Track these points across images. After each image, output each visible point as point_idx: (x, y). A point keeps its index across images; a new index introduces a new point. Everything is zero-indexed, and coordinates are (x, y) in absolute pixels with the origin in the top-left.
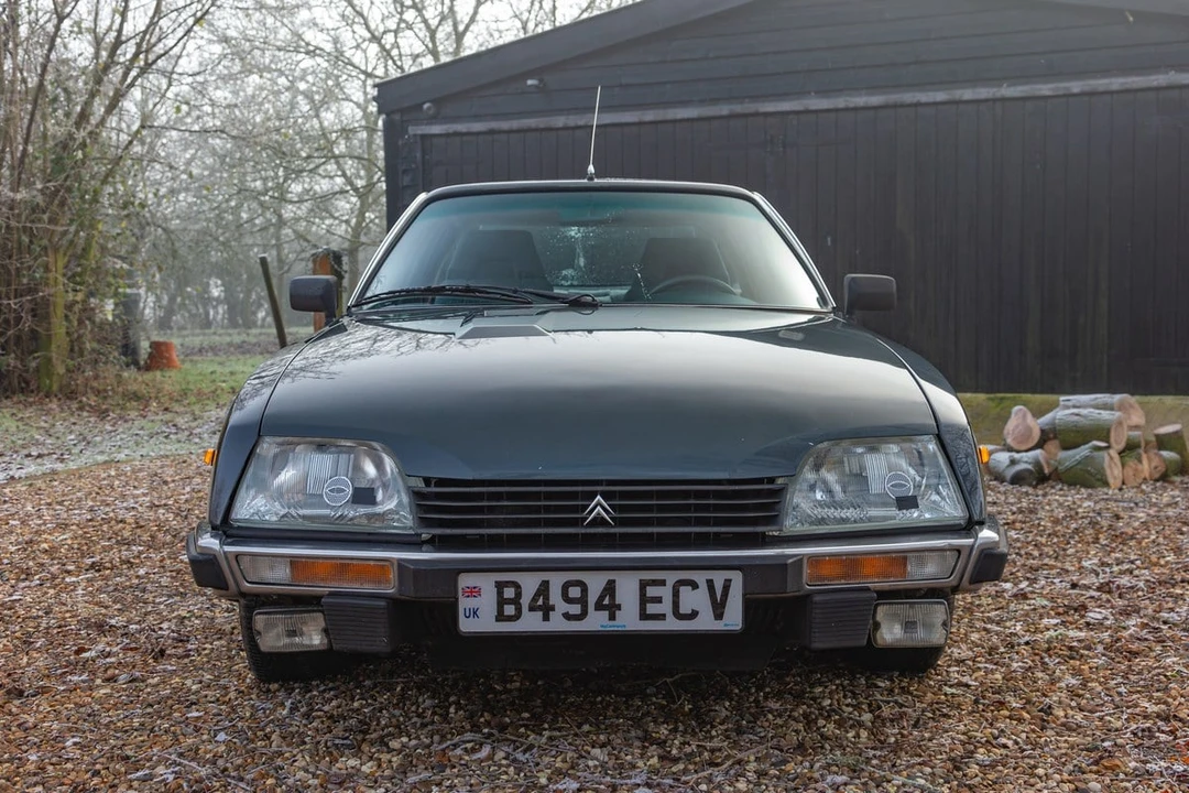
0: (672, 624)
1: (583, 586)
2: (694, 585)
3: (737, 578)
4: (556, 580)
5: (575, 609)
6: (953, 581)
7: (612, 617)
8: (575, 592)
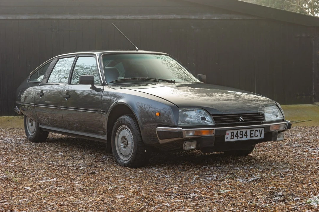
0: (254, 138)
1: (242, 132)
2: (257, 131)
3: (263, 129)
4: (239, 131)
5: (241, 136)
6: (284, 129)
7: (246, 137)
8: (241, 133)
